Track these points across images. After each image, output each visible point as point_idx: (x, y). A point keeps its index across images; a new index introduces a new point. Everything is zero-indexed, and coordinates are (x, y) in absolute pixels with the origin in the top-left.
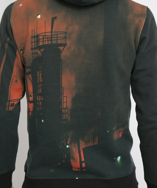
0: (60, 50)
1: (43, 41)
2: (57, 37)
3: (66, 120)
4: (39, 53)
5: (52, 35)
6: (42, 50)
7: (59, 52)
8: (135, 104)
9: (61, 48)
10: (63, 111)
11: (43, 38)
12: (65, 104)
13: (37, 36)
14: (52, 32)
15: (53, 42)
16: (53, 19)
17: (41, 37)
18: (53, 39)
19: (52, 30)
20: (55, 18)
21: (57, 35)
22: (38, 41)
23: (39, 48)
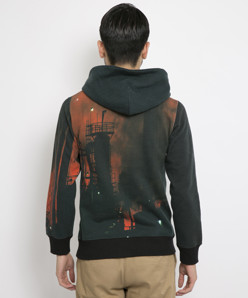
0: (109, 137)
1: (96, 130)
2: (107, 127)
3: (116, 192)
4: (92, 139)
5: (102, 125)
6: (94, 137)
7: (109, 138)
8: (170, 182)
9: (110, 135)
10: (113, 185)
11: (96, 128)
12: (114, 179)
13: (91, 126)
14: (102, 123)
15: (104, 131)
16: (104, 112)
17: (94, 126)
18: (103, 128)
19: (103, 121)
20: (105, 111)
21: (107, 125)
22: (91, 129)
23: (92, 135)
